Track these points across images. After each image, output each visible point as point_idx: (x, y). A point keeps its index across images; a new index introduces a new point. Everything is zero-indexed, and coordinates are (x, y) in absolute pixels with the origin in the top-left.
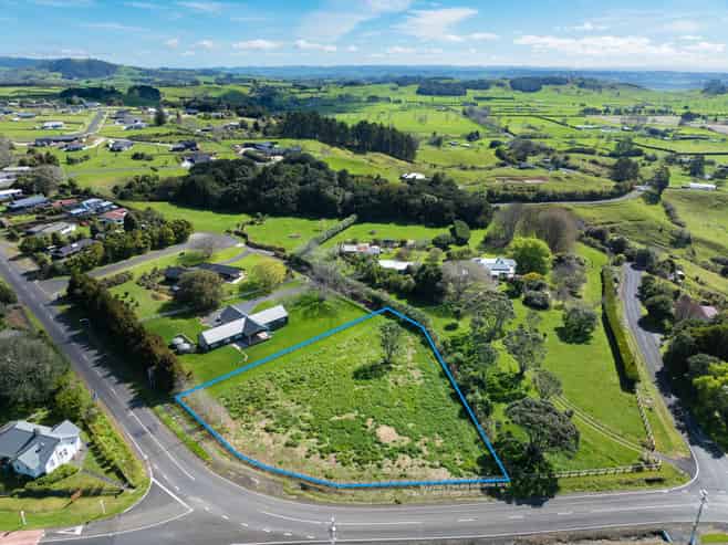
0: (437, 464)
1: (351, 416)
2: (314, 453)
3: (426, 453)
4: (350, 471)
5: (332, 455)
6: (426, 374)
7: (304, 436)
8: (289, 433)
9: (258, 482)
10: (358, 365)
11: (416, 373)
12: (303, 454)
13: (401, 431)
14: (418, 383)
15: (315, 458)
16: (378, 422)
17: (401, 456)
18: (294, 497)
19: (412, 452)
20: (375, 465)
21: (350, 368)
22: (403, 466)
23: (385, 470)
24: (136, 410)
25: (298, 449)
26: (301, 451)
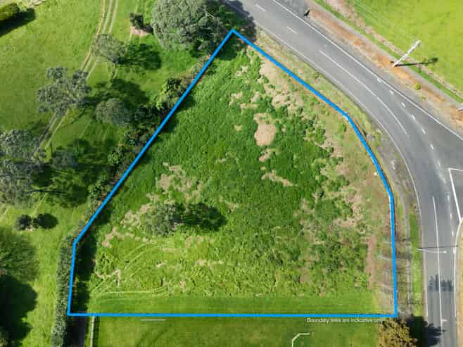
0: (260, 81)
1: (273, 176)
2: (334, 159)
3: (257, 94)
4: (324, 122)
5: (323, 147)
6: (156, 174)
7: (328, 182)
8: (337, 195)
9: (393, 163)
10: (201, 239)
11: (165, 182)
12: (343, 165)
13: (253, 128)
14: (178, 168)
15: (338, 154)
16: (260, 151)
17: (277, 107)
18: (378, 131)
19: (266, 104)
20: (303, 113)
21: (212, 241)
22: (286, 97)
23: (300, 103)
24: (436, 326)
25: (342, 173)
26: (341, 170)
